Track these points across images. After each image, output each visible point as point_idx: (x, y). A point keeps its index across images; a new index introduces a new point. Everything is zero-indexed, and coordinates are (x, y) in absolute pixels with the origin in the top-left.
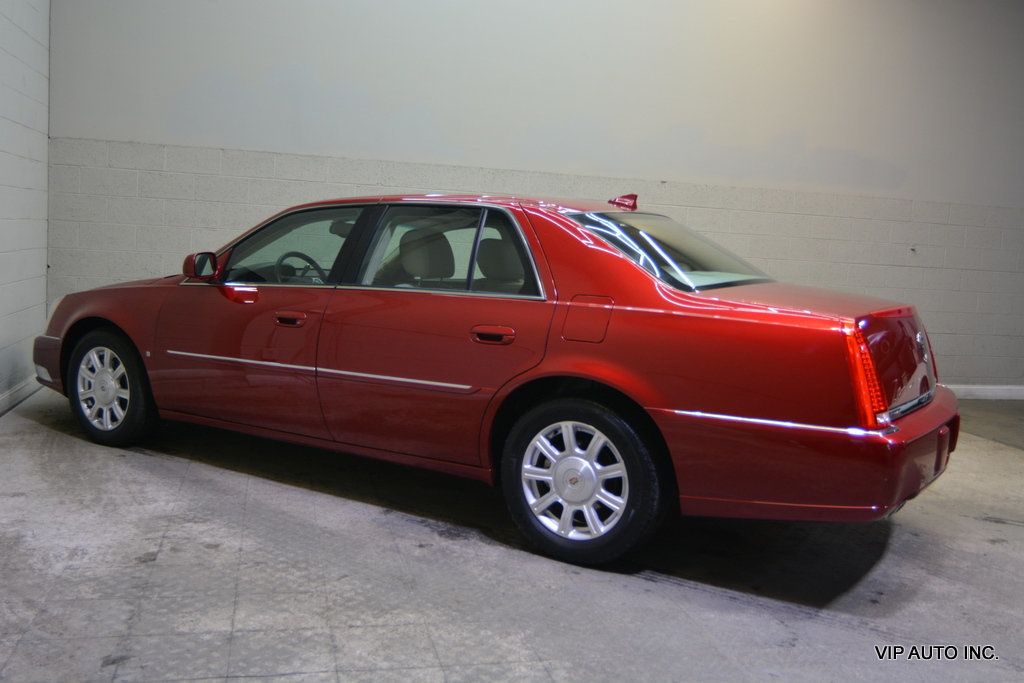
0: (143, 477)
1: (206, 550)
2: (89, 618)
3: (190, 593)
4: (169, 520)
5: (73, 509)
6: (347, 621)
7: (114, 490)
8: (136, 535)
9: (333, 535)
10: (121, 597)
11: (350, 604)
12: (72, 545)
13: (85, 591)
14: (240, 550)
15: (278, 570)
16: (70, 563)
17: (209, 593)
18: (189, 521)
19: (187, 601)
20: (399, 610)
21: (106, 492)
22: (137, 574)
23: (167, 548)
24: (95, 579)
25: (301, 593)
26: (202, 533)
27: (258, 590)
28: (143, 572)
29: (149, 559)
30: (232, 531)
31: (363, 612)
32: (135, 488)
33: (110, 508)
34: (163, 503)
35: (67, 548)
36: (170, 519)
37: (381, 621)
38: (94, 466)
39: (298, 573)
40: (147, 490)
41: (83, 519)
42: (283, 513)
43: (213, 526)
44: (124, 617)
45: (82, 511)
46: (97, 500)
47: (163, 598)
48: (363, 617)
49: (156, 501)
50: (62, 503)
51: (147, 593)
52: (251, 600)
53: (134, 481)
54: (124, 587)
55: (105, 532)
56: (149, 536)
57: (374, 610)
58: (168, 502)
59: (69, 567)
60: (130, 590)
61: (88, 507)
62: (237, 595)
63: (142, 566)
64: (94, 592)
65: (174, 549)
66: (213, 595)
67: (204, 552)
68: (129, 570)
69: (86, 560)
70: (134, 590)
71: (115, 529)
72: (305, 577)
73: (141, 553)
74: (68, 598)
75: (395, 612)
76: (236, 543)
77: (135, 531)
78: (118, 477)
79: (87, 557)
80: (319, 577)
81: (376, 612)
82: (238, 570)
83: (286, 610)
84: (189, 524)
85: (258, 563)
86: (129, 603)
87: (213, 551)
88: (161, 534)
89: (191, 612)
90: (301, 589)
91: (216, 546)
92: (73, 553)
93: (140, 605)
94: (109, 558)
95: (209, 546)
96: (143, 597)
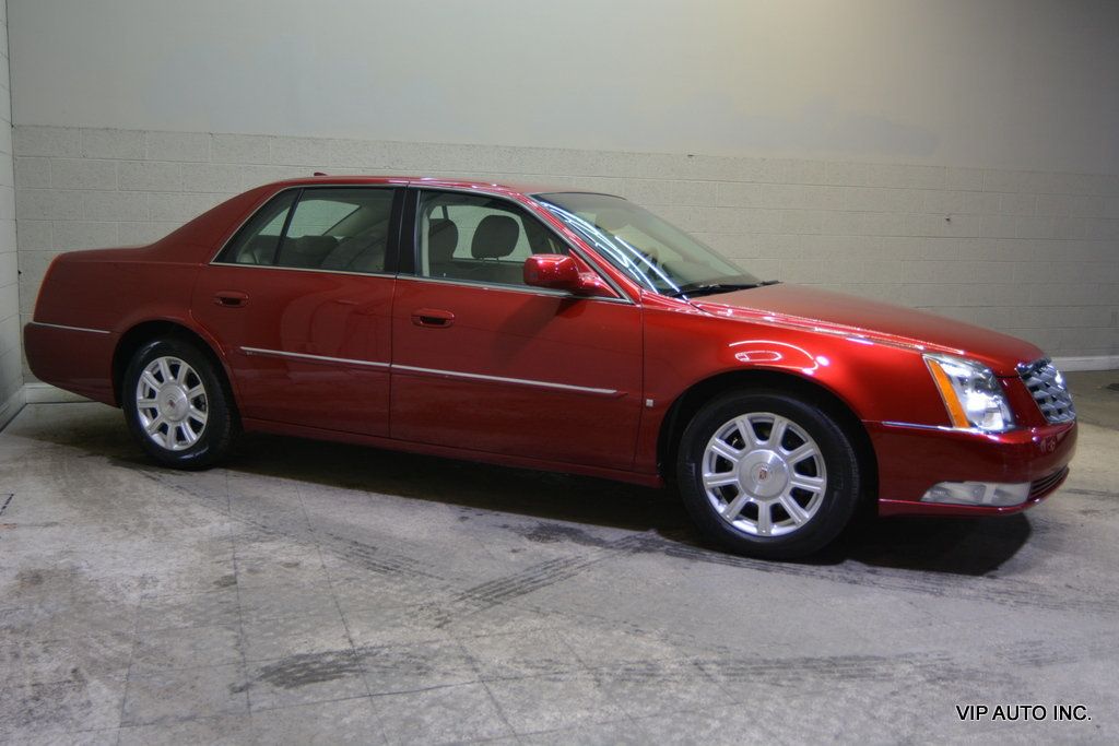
0: (183, 498)
1: (287, 569)
2: (193, 646)
3: (290, 614)
4: (232, 541)
5: (120, 536)
6: (470, 633)
7: (156, 514)
8: (202, 558)
9: (417, 546)
10: (218, 624)
11: (466, 614)
12: (138, 573)
13: (175, 619)
14: (324, 567)
15: (373, 585)
16: (144, 592)
17: (311, 613)
18: (255, 541)
19: (291, 623)
20: (521, 617)
21: (148, 516)
22: (224, 599)
23: (243, 570)
24: (180, 607)
25: (409, 606)
26: (274, 552)
27: (361, 606)
28: (228, 595)
29: (228, 582)
30: (306, 548)
31: (483, 622)
32: (178, 510)
33: (161, 532)
34: (217, 525)
35: (134, 577)
36: (233, 539)
37: (505, 629)
38: (121, 489)
39: (397, 587)
40: (193, 511)
41: (136, 546)
42: (352, 526)
43: (283, 544)
44: (231, 643)
45: (132, 538)
46: (143, 525)
47: (264, 621)
48: (485, 625)
49: (208, 522)
50: (104, 530)
51: (244, 617)
52: (359, 617)
53: (174, 503)
54: (215, 612)
55: (167, 558)
56: (218, 558)
57: (494, 618)
58: (222, 523)
59: (145, 597)
60: (223, 616)
61: (135, 533)
62: (342, 614)
63: (225, 590)
64: (185, 621)
65: (250, 571)
66: (316, 615)
67: (286, 572)
68: (211, 595)
69: (159, 587)
70: (228, 615)
71: (175, 553)
72: (405, 590)
73: (218, 577)
74: (159, 628)
75: (516, 619)
76: (317, 561)
77: (198, 554)
78: (154, 499)
79: (160, 584)
80: (422, 590)
81: (496, 620)
82: (331, 587)
83: (402, 625)
84: (257, 544)
85: (349, 579)
86: (229, 629)
87: (294, 570)
88: (230, 556)
89: (301, 634)
90: (408, 602)
91: (297, 565)
92: (143, 581)
93: (241, 631)
94: (185, 584)
95: (288, 565)
96: (241, 621)
